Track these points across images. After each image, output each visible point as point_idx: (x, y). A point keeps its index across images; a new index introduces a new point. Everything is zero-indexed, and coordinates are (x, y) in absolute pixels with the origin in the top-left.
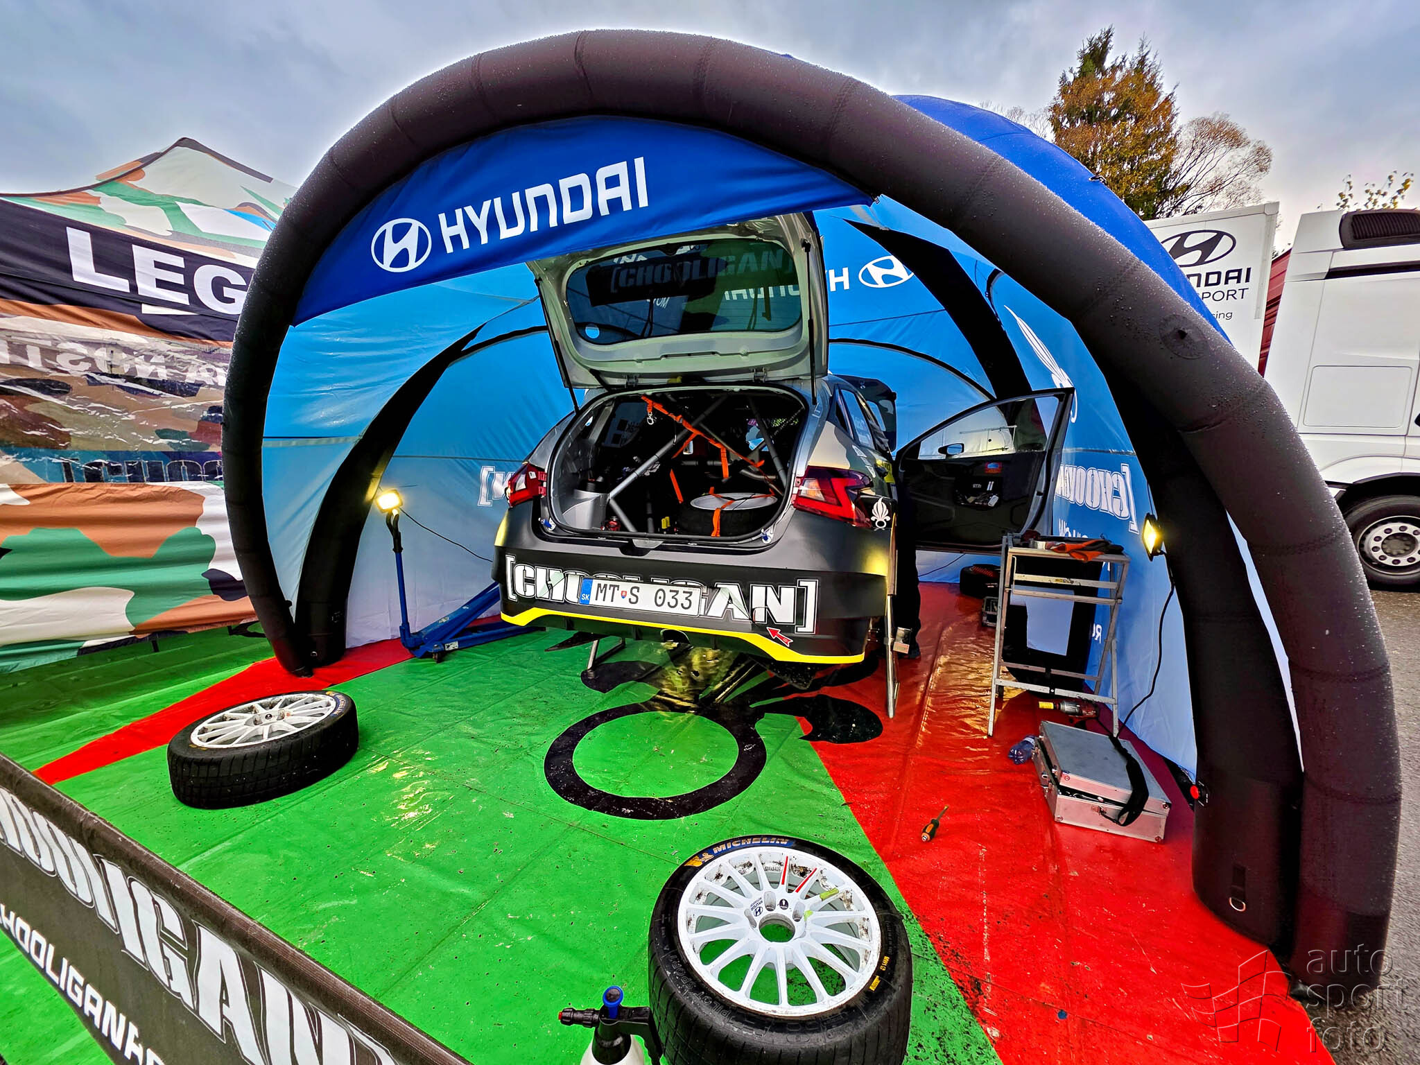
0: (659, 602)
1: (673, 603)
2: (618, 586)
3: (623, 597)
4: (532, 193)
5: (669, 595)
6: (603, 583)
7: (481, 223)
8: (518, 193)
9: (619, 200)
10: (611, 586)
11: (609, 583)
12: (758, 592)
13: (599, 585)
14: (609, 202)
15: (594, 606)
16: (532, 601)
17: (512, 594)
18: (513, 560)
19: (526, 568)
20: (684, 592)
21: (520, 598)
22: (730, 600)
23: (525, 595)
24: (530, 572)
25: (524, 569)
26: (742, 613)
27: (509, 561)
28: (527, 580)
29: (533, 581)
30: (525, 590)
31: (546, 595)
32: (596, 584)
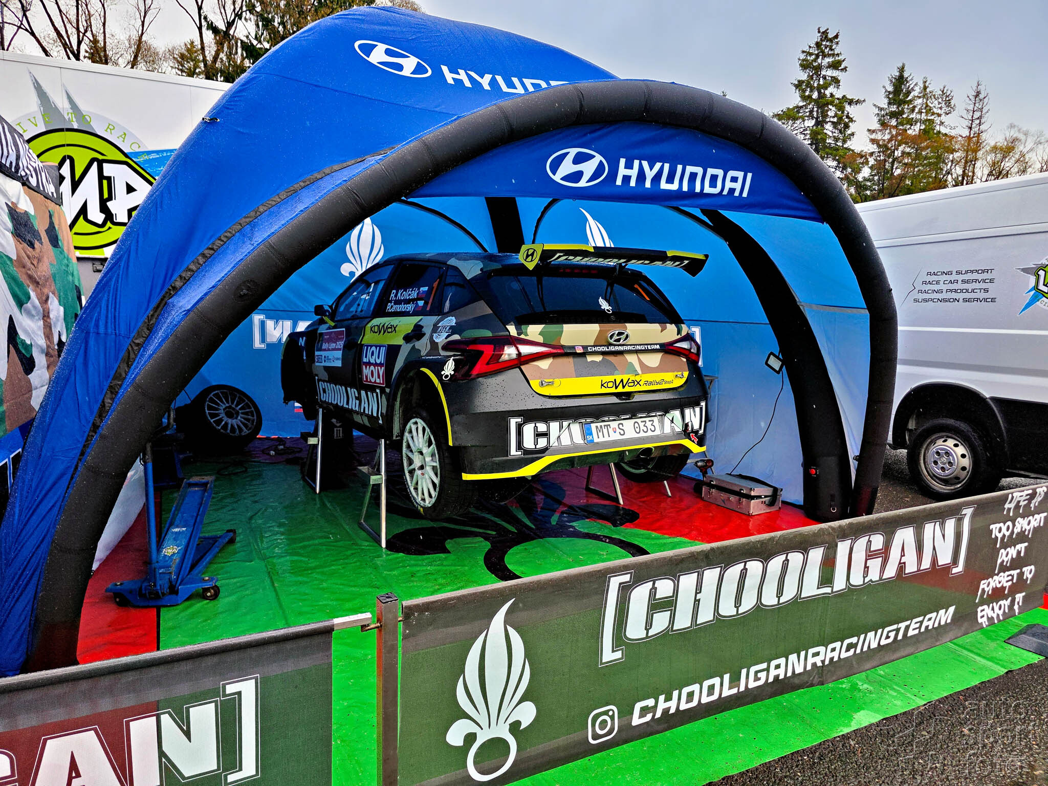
0: (638, 431)
1: (645, 430)
2: (609, 425)
4: (690, 169)
5: (642, 425)
6: (599, 425)
7: (650, 174)
8: (681, 166)
9: (734, 190)
10: (605, 426)
11: (603, 424)
12: (687, 412)
13: (597, 427)
14: (730, 189)
15: (597, 443)
16: (544, 451)
17: (514, 452)
18: (519, 420)
19: (537, 425)
20: (650, 421)
21: (527, 452)
22: (672, 421)
23: (536, 448)
24: (542, 427)
25: (535, 426)
26: (679, 428)
27: (513, 422)
28: (539, 435)
29: (545, 435)
30: (536, 443)
31: (556, 444)
32: (593, 426)
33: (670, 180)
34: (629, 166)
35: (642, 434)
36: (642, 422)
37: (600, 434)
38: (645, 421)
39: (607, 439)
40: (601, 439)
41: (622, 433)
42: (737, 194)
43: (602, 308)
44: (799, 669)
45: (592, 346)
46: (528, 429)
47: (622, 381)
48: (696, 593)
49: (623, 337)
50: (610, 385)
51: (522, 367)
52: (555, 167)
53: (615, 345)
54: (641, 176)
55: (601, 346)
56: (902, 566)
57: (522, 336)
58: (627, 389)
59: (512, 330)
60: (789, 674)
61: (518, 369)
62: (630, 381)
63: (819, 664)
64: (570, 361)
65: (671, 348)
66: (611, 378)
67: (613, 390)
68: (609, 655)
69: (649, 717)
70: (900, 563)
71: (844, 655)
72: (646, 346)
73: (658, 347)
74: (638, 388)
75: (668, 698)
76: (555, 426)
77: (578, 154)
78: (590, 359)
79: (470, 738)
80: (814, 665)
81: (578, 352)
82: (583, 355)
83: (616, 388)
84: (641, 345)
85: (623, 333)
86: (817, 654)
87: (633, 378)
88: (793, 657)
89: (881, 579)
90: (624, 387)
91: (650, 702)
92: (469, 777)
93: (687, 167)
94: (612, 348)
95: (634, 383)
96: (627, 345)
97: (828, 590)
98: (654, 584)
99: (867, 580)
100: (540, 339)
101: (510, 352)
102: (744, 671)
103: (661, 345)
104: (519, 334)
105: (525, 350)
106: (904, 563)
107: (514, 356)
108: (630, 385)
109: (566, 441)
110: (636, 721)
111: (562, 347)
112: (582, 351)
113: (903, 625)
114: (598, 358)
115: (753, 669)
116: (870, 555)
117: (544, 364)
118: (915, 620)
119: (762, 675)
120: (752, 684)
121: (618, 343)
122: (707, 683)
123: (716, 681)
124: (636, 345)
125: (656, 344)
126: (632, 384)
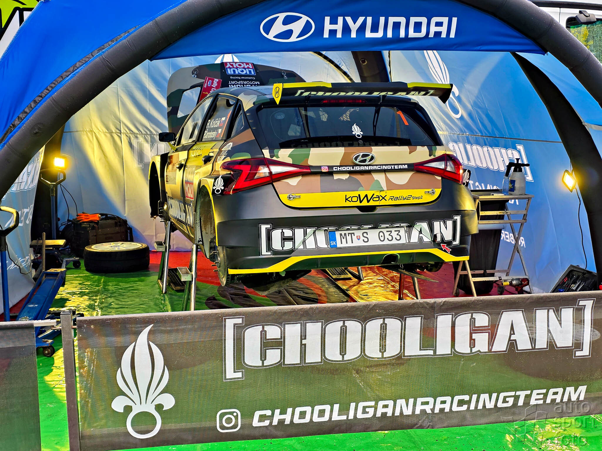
0: (382, 239)
1: (390, 238)
2: (354, 233)
3: (359, 239)
4: (392, 20)
5: (387, 234)
6: (343, 233)
7: (354, 27)
8: (384, 18)
9: (441, 33)
10: (349, 234)
11: (347, 232)
12: (436, 224)
13: (341, 235)
14: (435, 32)
15: (340, 248)
16: (290, 252)
17: (265, 252)
18: (268, 226)
19: (284, 230)
20: (395, 231)
21: (275, 252)
22: (420, 232)
23: (283, 250)
24: (288, 233)
25: (282, 231)
26: (427, 239)
27: (264, 228)
28: (285, 239)
29: (291, 239)
30: (283, 246)
31: (302, 247)
32: (338, 234)
33: (375, 29)
34: (334, 21)
35: (386, 242)
36: (387, 231)
37: (344, 241)
38: (391, 231)
39: (350, 244)
40: (344, 245)
41: (366, 240)
42: (444, 35)
43: (354, 133)
44: (407, 412)
45: (337, 166)
46: (276, 234)
47: (366, 196)
48: (301, 340)
49: (368, 158)
50: (355, 199)
51: (273, 183)
52: (267, 29)
53: (360, 165)
54: (346, 29)
55: (346, 166)
56: (512, 344)
57: (274, 158)
58: (372, 203)
59: (266, 153)
60: (397, 413)
61: (271, 185)
62: (375, 196)
63: (429, 411)
64: (317, 179)
65: (421, 167)
66: (356, 194)
67: (358, 204)
68: (231, 373)
69: (267, 423)
70: (510, 340)
71: (455, 408)
72: (393, 166)
73: (406, 167)
74: (383, 202)
75: (284, 412)
76: (299, 232)
77: (287, 17)
78: (336, 177)
79: (128, 409)
80: (423, 412)
81: (323, 171)
82: (330, 173)
83: (361, 202)
84: (387, 165)
85: (369, 155)
86: (427, 403)
87: (377, 193)
88: (401, 402)
89: (490, 351)
90: (368, 201)
91: (268, 413)
92: (128, 434)
93: (390, 18)
94: (357, 168)
95: (379, 198)
96: (373, 165)
97: (431, 352)
98: (263, 328)
99: (474, 350)
100: (290, 161)
101: (263, 171)
102: (353, 405)
103: (408, 165)
104: (271, 156)
105: (276, 169)
106: (515, 340)
107: (268, 175)
108: (374, 199)
109: (310, 244)
110: (256, 423)
111: (309, 167)
112: (327, 171)
113: (522, 394)
114: (345, 177)
115: (361, 405)
116: (474, 329)
117: (293, 181)
118: (535, 392)
119: (371, 411)
120: (360, 415)
121: (364, 164)
122: (317, 408)
123: (327, 408)
124: (383, 165)
125: (405, 164)
126: (378, 199)
